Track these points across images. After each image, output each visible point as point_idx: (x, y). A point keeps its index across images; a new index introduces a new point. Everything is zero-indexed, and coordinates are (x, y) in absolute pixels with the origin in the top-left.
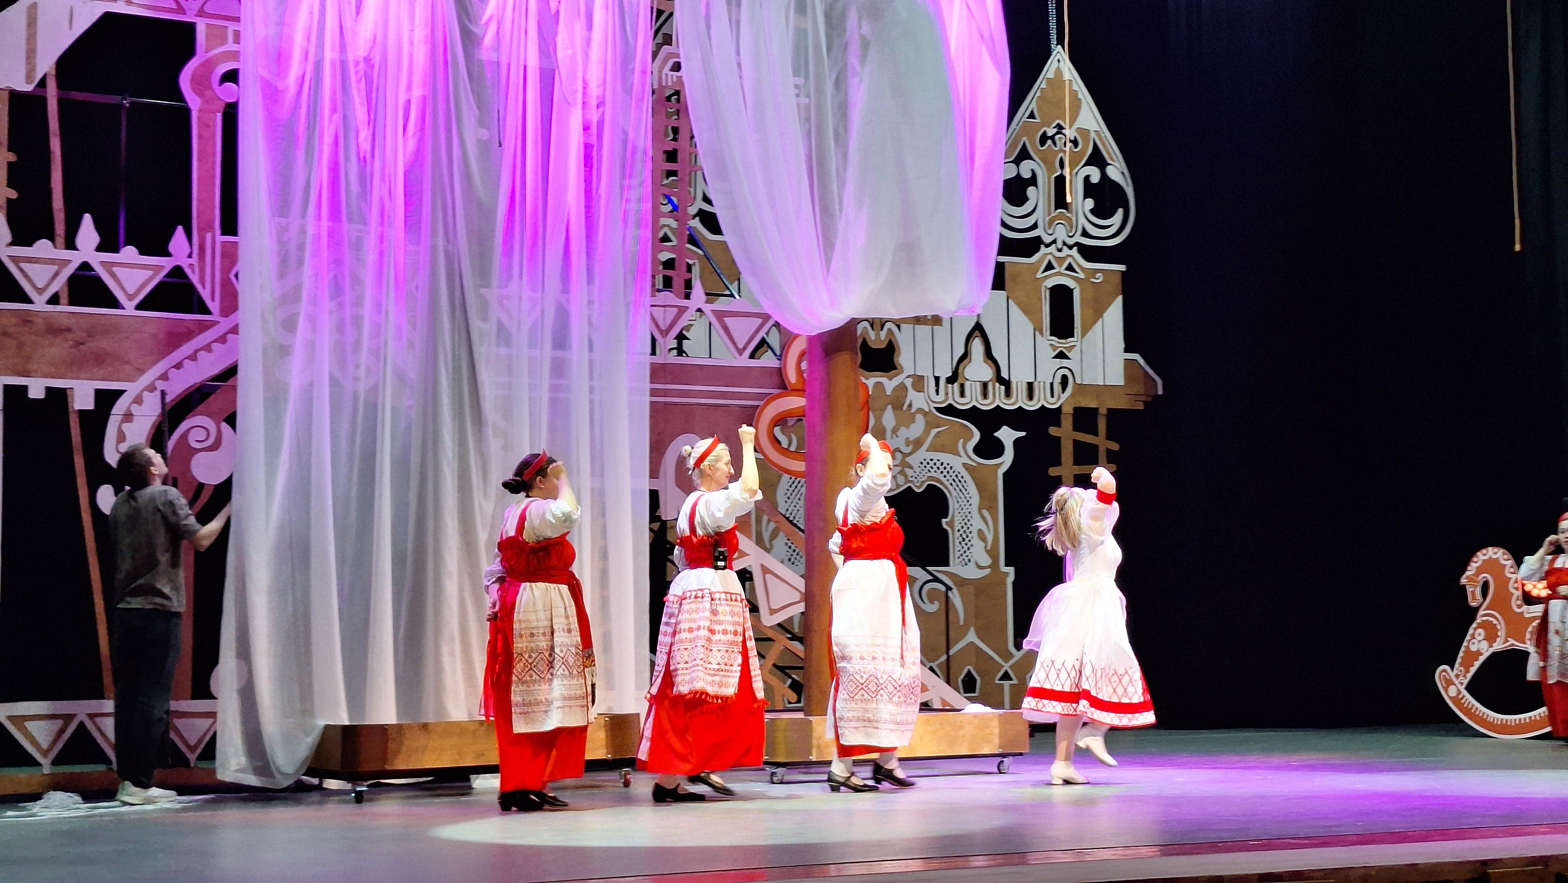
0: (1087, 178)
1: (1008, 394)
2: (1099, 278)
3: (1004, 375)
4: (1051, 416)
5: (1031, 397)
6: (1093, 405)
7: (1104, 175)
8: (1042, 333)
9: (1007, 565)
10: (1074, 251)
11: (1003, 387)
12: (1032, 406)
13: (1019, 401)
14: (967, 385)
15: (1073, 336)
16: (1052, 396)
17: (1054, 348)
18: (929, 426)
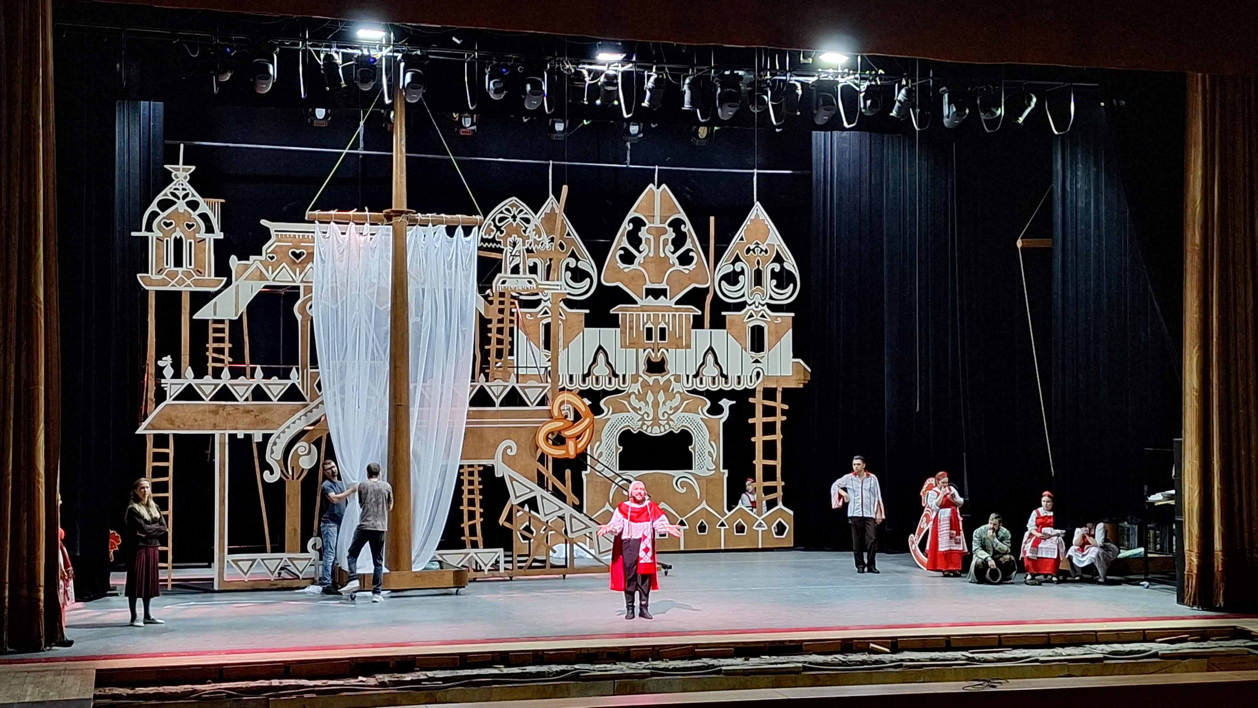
0: (773, 270)
1: (726, 383)
2: (779, 320)
3: (725, 372)
4: (752, 393)
5: (739, 383)
6: (774, 386)
7: (782, 267)
8: (746, 350)
9: (724, 468)
10: (765, 307)
11: (724, 379)
12: (740, 388)
13: (732, 385)
14: (704, 379)
15: (763, 351)
16: (751, 382)
17: (752, 358)
18: (683, 400)
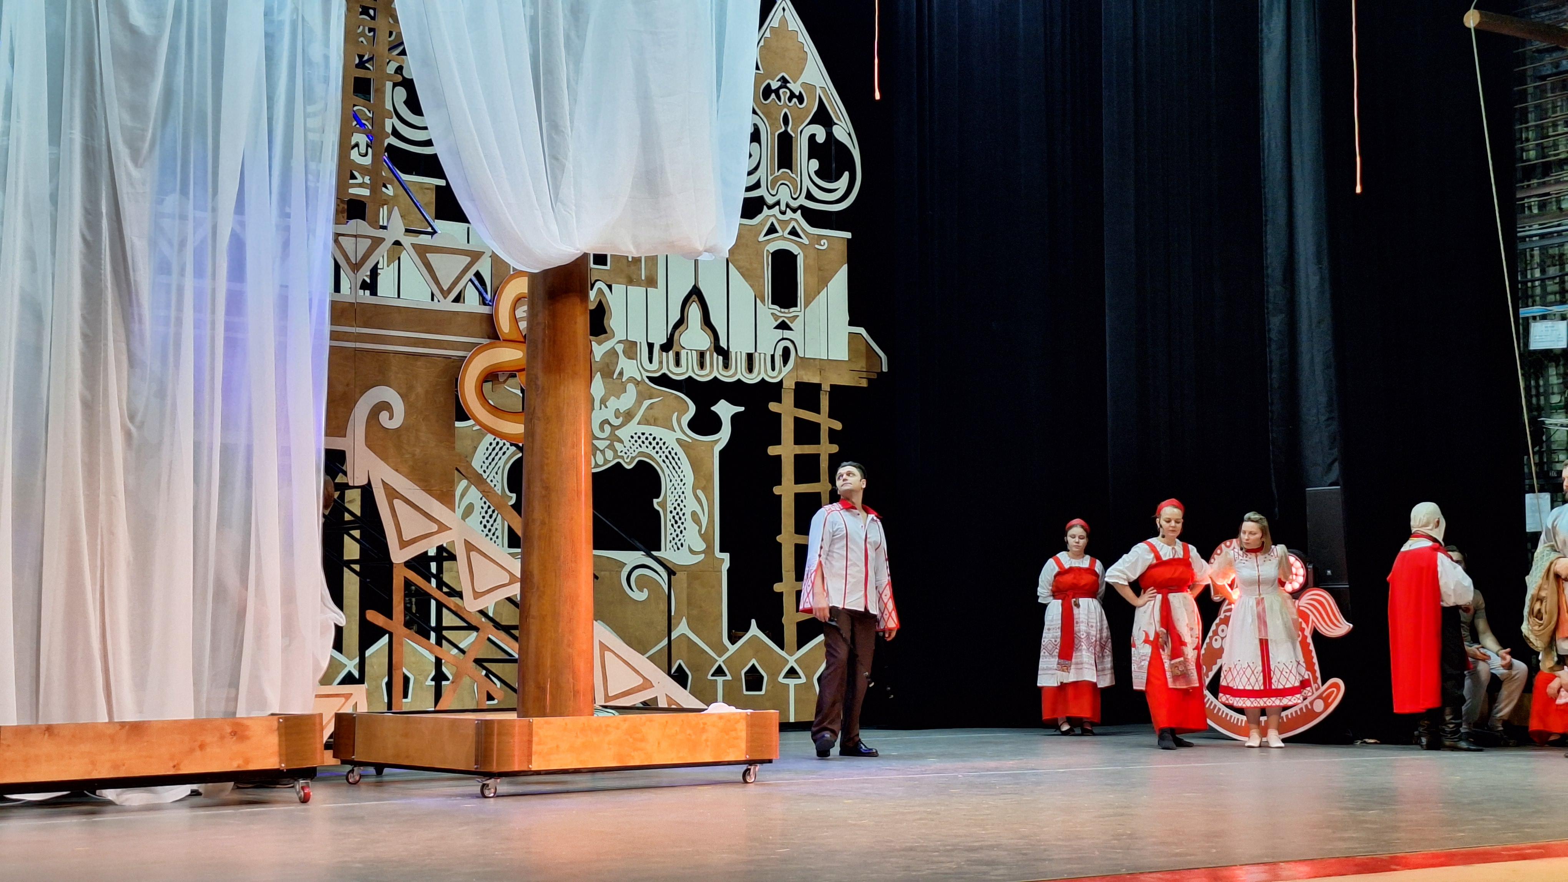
0: (812, 138)
1: (726, 366)
2: (824, 245)
3: (723, 344)
4: (773, 391)
5: (750, 369)
6: (815, 380)
7: (830, 135)
8: (763, 301)
9: (722, 550)
10: (798, 215)
11: (721, 358)
12: (751, 379)
13: (737, 373)
14: (683, 353)
15: (796, 306)
16: (773, 369)
17: (776, 317)
18: (641, 397)
